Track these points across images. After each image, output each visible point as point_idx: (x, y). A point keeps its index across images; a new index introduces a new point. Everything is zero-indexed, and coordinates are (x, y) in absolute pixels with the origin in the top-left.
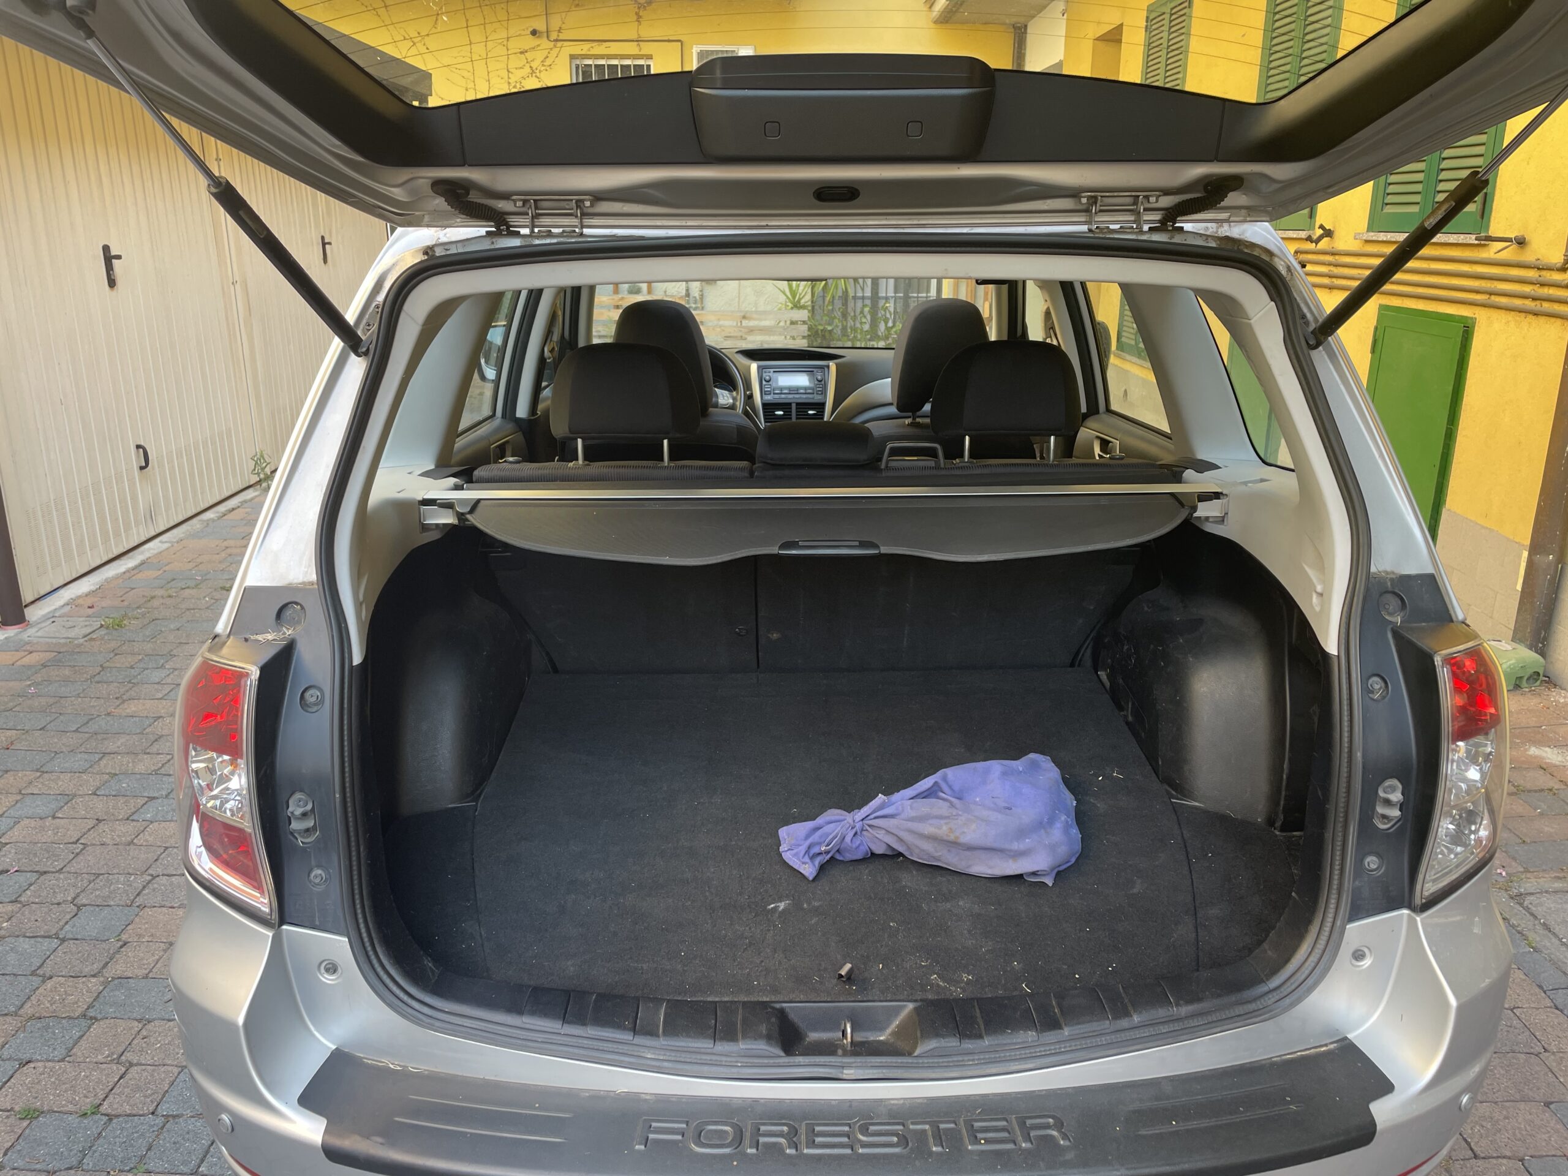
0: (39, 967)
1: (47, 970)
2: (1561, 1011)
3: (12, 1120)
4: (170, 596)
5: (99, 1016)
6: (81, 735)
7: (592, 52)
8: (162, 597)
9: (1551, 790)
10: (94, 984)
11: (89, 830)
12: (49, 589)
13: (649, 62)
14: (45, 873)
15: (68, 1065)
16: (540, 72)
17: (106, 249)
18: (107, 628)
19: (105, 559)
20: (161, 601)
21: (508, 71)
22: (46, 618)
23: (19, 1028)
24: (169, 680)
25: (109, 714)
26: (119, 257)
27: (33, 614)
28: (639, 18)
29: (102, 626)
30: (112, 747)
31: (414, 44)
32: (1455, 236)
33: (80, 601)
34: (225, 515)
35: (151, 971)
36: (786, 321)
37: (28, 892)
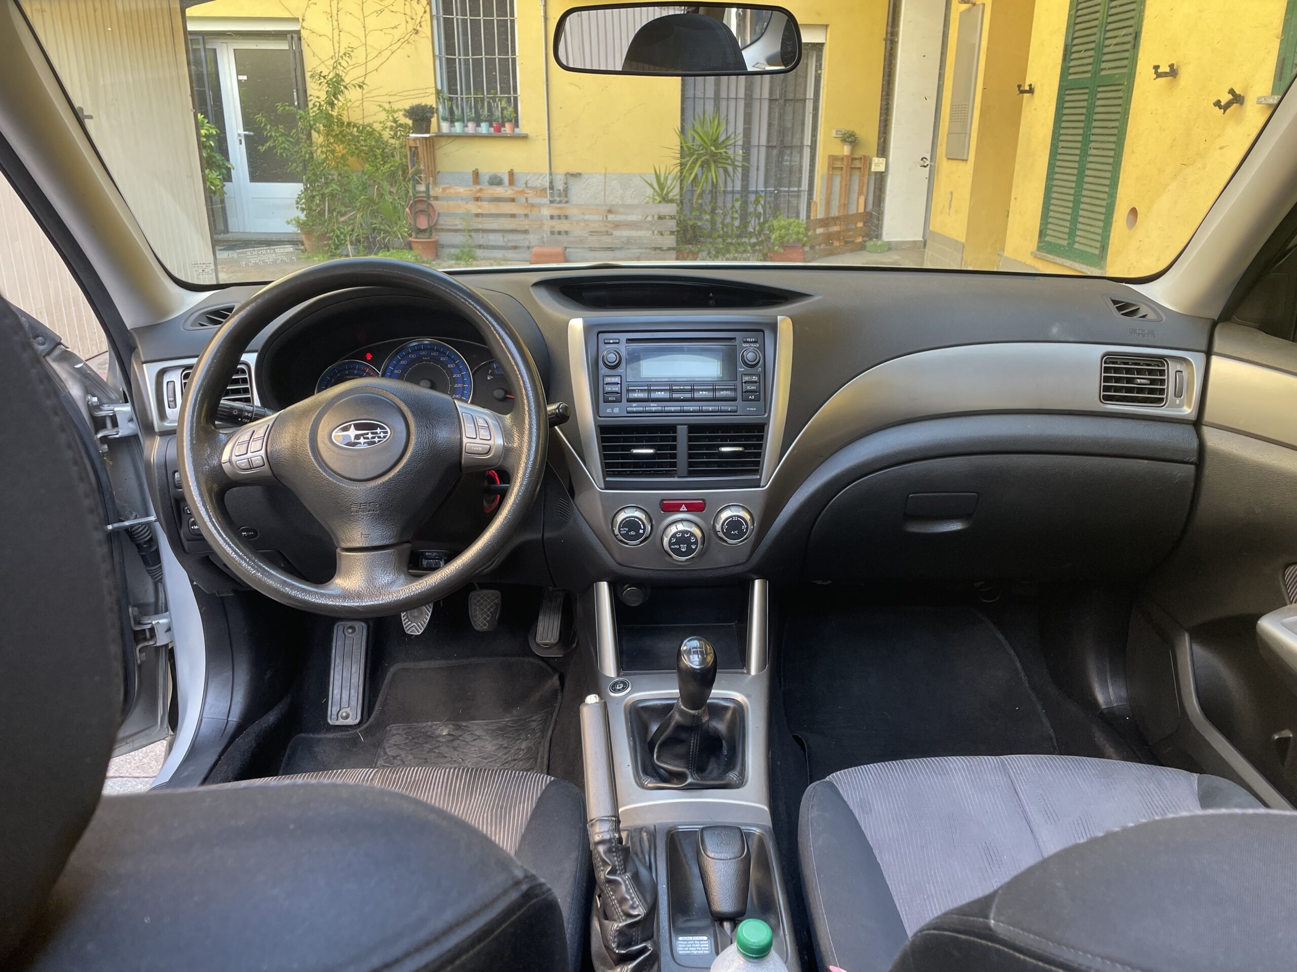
36: (653, 216)
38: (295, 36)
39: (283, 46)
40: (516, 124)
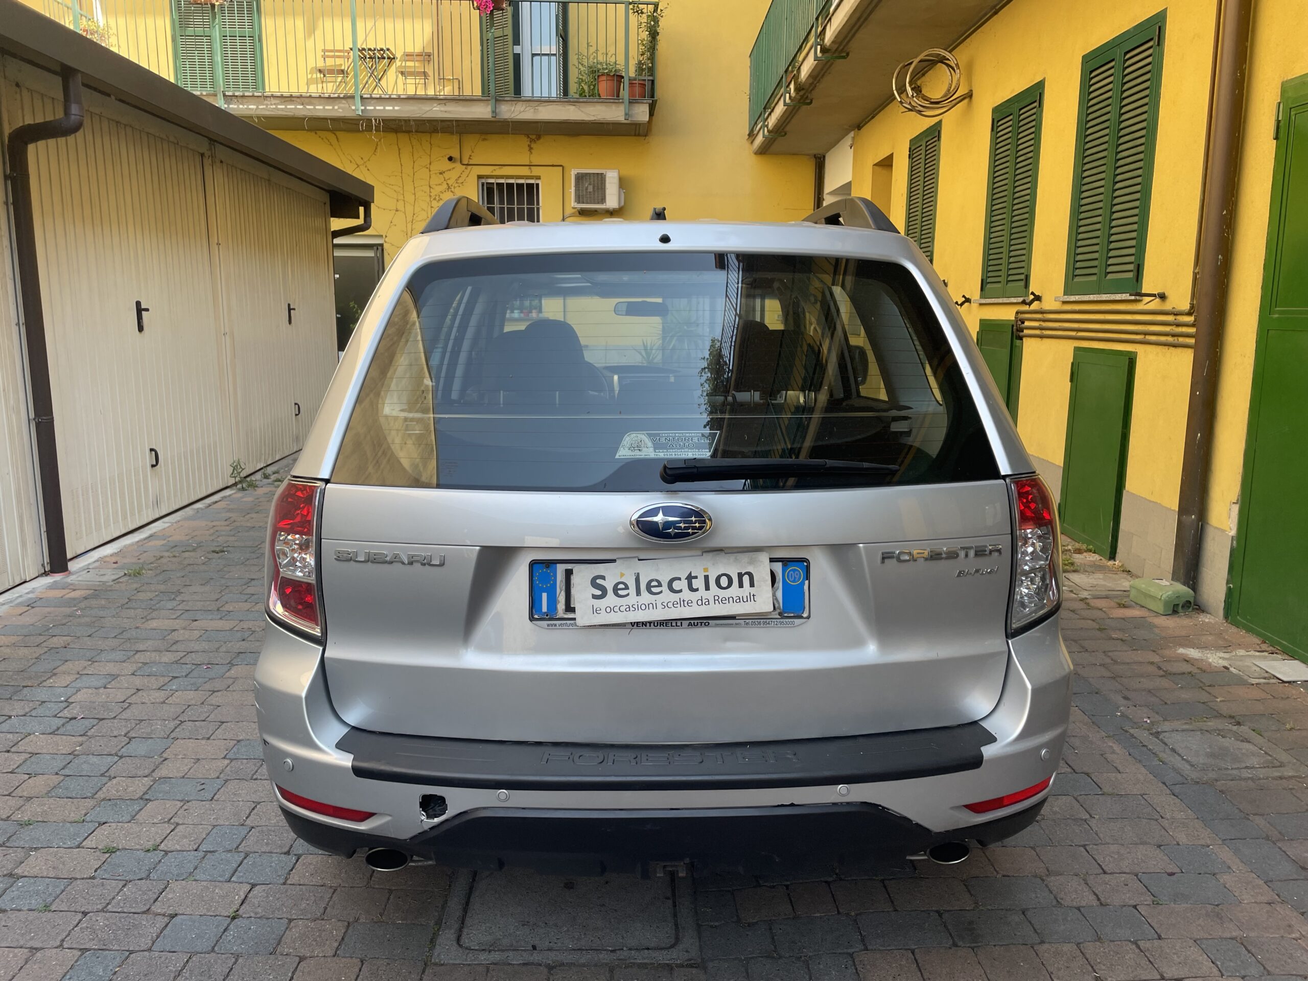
0: (106, 772)
1: (112, 773)
2: (1177, 796)
3: (98, 853)
4: (175, 556)
5: (152, 799)
6: (118, 640)
7: (494, 173)
8: (169, 557)
9: (1190, 673)
10: (147, 781)
11: (132, 695)
12: (83, 551)
13: (538, 181)
14: (103, 719)
15: (133, 825)
16: (454, 188)
17: (138, 304)
18: (130, 576)
19: (124, 532)
20: (169, 559)
21: (430, 187)
22: (82, 569)
23: (96, 805)
24: (180, 607)
25: (137, 628)
26: (147, 310)
27: (72, 566)
28: (531, 149)
29: (125, 574)
30: (141, 647)
31: (358, 166)
32: (1120, 295)
33: (108, 559)
34: (210, 506)
35: (186, 774)
37: (92, 730)
38: (380, 248)
39: (370, 254)
40: (540, 311)
